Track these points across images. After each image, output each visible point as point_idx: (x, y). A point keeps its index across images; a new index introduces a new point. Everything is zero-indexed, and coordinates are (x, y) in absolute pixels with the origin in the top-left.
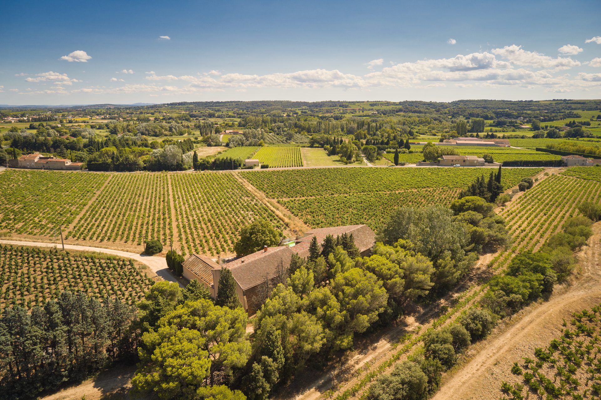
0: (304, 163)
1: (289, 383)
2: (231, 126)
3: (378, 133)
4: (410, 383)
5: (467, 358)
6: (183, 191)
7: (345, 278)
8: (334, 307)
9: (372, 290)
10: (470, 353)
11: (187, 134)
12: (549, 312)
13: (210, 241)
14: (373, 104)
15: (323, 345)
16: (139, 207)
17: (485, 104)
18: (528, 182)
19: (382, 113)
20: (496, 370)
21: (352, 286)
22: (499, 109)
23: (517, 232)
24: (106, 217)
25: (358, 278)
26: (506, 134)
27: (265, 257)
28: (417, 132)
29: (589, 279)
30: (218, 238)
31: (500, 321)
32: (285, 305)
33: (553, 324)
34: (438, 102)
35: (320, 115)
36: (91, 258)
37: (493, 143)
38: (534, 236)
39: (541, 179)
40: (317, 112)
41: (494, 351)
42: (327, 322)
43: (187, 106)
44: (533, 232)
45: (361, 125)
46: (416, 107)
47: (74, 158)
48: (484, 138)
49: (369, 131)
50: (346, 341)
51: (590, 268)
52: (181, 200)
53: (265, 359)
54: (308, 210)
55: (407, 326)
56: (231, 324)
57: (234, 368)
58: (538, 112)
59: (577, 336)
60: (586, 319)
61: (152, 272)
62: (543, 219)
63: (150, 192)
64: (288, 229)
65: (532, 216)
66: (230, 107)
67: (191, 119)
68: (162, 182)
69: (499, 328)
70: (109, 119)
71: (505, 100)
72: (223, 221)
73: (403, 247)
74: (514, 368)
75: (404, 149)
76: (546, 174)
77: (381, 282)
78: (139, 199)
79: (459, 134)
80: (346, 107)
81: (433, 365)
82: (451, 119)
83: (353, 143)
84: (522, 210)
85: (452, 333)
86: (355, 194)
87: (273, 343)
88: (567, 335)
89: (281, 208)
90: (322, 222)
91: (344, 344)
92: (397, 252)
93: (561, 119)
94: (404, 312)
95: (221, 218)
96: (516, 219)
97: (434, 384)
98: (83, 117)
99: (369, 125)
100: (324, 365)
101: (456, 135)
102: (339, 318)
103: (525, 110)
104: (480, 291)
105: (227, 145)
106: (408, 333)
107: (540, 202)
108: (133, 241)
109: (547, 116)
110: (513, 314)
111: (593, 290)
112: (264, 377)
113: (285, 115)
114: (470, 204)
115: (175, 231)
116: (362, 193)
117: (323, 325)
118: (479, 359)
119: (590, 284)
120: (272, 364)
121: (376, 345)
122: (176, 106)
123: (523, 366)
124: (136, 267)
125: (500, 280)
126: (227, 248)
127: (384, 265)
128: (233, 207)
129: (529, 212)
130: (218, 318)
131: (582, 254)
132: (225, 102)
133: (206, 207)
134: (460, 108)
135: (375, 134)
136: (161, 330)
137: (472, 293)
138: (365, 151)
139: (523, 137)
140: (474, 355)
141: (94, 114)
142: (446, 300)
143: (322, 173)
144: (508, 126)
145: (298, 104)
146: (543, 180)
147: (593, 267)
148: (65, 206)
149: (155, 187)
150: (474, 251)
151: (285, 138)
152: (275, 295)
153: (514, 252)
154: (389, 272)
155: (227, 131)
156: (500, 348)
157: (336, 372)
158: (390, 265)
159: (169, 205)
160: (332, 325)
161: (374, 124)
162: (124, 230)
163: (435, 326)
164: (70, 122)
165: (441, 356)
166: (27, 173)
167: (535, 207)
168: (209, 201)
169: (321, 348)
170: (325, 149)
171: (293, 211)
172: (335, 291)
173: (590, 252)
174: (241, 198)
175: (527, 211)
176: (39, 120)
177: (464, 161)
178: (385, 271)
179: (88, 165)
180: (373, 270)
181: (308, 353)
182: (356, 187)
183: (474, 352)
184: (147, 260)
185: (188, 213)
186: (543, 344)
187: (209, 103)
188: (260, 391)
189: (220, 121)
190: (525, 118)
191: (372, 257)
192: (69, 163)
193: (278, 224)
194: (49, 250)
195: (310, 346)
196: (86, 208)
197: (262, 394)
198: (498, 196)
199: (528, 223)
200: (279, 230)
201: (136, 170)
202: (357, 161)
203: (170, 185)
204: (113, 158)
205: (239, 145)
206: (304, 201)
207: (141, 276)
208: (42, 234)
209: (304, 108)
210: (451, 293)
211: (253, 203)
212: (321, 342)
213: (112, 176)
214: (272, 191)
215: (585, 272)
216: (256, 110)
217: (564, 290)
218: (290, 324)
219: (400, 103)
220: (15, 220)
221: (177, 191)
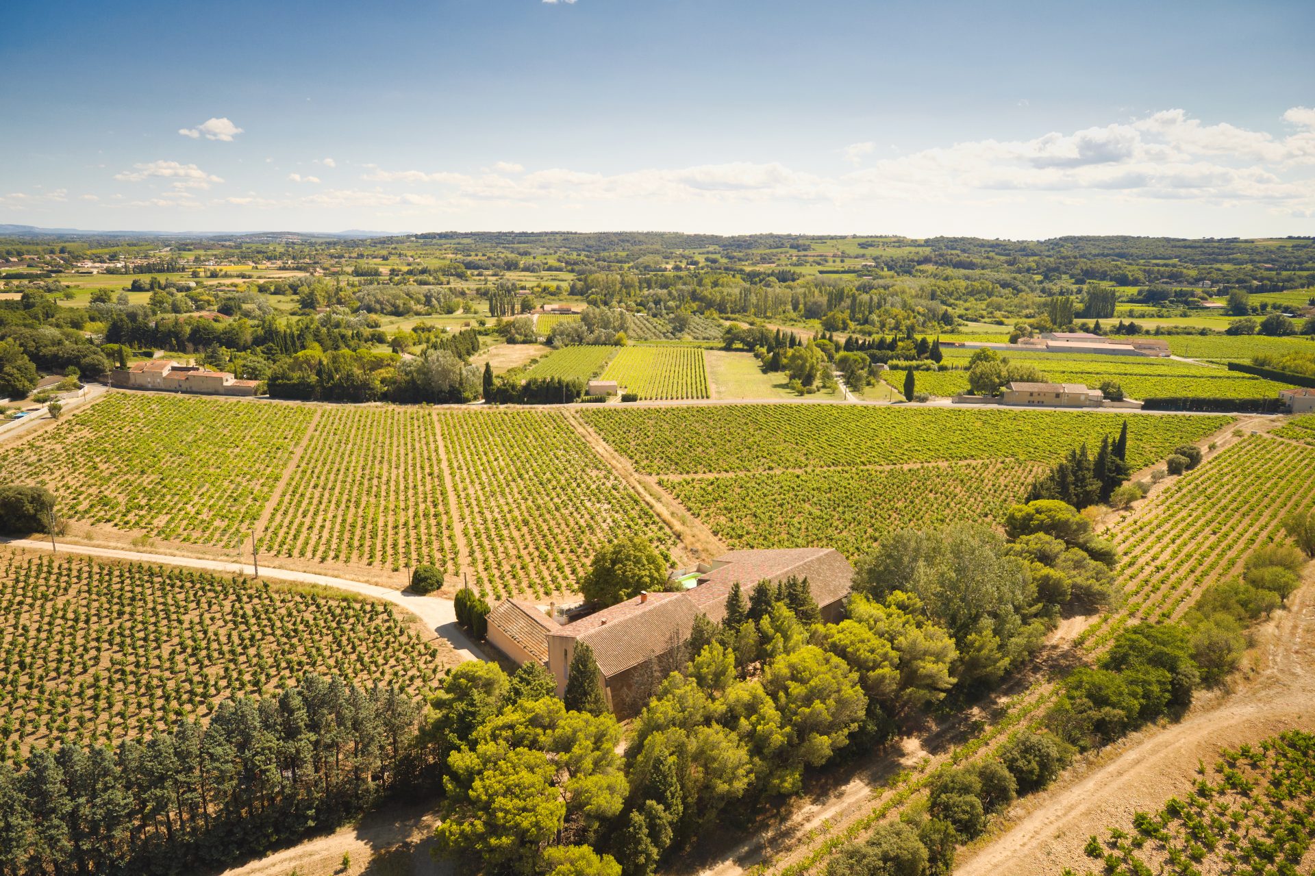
0: (712, 389)
1: (688, 848)
2: (556, 293)
3: (874, 317)
4: (896, 859)
5: (1006, 823)
6: (467, 453)
7: (792, 667)
8: (770, 720)
9: (839, 691)
10: (1012, 814)
11: (461, 311)
12: (1177, 745)
13: (531, 566)
14: (866, 243)
15: (749, 784)
16: (384, 487)
17: (1123, 248)
18: (1190, 456)
19: (886, 264)
20: (1057, 847)
21: (803, 681)
22: (1156, 258)
23: (1148, 570)
24: (322, 507)
25: (815, 668)
26: (1165, 323)
27: (644, 613)
28: (960, 317)
29: (1273, 682)
30: (545, 561)
31: (1078, 757)
32: (683, 711)
33: (1179, 768)
34: (1014, 240)
35: (748, 269)
36: (311, 598)
37: (1131, 347)
38: (1180, 581)
39: (1222, 445)
40: (740, 260)
41: (1059, 813)
42: (757, 745)
43: (457, 241)
44: (1180, 571)
45: (837, 297)
46: (964, 251)
47: (239, 370)
48: (1111, 332)
49: (853, 312)
50: (790, 781)
51: (1278, 659)
52: (465, 472)
53: (651, 807)
54: (721, 504)
55: (903, 755)
56: (595, 743)
57: (601, 817)
58: (1250, 267)
59: (1222, 793)
60: (1246, 761)
61: (428, 630)
62: (1208, 543)
63: (402, 452)
64: (680, 545)
65: (1186, 536)
66: (552, 244)
67: (469, 272)
68: (422, 428)
69: (1075, 771)
70: (294, 269)
71: (1172, 236)
72: (552, 523)
73: (902, 607)
74: (1090, 845)
75: (929, 362)
76: (1238, 434)
77: (855, 676)
78: (381, 469)
79: (1055, 323)
80: (805, 250)
81: (939, 831)
82: (1041, 282)
83: (818, 346)
84: (1167, 521)
85: (981, 774)
86: (818, 470)
87: (665, 777)
88: (1202, 792)
89: (666, 497)
90: (748, 533)
91: (786, 785)
92: (889, 615)
93: (1303, 286)
94: (899, 729)
95: (547, 516)
96: (1148, 542)
97: (940, 864)
98: (239, 262)
99: (854, 298)
100: (749, 821)
101: (1049, 325)
102: (778, 738)
103: (1217, 261)
104: (1051, 694)
105: (549, 342)
106: (904, 769)
107: (1208, 503)
108: (383, 562)
109: (1268, 279)
110: (1105, 745)
111: (1273, 705)
112: (649, 835)
113: (669, 267)
114: (1043, 516)
115: (461, 542)
116: (832, 468)
117: (749, 751)
118: (1029, 826)
119: (1272, 693)
120: (663, 814)
121: (843, 788)
122: (435, 241)
123: (1108, 844)
124: (399, 617)
125: (1085, 678)
126: (564, 584)
127: (862, 641)
128: (570, 491)
129: (1181, 526)
130: (575, 732)
131: (1269, 629)
132: (540, 234)
133: (515, 490)
134: (1063, 258)
135: (866, 321)
136: (481, 748)
137: (1036, 696)
138: (843, 364)
139: (1203, 333)
140: (1019, 818)
141: (260, 256)
142: (983, 709)
143: (750, 415)
144: (1172, 302)
145: (698, 241)
146: (1228, 446)
147: (1287, 657)
148: (239, 479)
149: (409, 440)
150: (1042, 617)
151: (670, 327)
152: (666, 692)
153: (1132, 615)
154: (872, 657)
155: (547, 307)
156: (1072, 808)
157: (770, 834)
158: (875, 642)
159: (442, 484)
160: (766, 751)
161: (865, 297)
162: (362, 538)
163: (955, 761)
164: (214, 275)
165: (957, 816)
166: (149, 401)
167: (1194, 514)
168: (520, 476)
169: (746, 790)
170: (757, 356)
171: (690, 504)
172: (770, 688)
173: (1288, 625)
174: (583, 471)
175: (1176, 523)
176: (149, 269)
177: (1058, 395)
178: (864, 654)
179: (269, 385)
180: (841, 652)
181: (722, 797)
182: (820, 453)
183: (1020, 812)
184: (414, 604)
185: (483, 503)
186: (1153, 806)
187: (505, 234)
188: (642, 859)
189: (530, 280)
190: (1215, 282)
191: (842, 624)
192: (230, 381)
193: (660, 534)
194: (230, 577)
195: (726, 787)
196: (281, 486)
197: (645, 866)
198: (1117, 489)
199: (1174, 552)
200: (662, 547)
201: (368, 400)
202: (824, 387)
203: (439, 438)
204: (319, 373)
205: (573, 340)
206: (712, 483)
207: (410, 637)
208: (207, 541)
209: (711, 248)
210: (993, 696)
211: (609, 485)
212: (746, 780)
213: (319, 412)
214: (647, 458)
215: (1268, 667)
216: (606, 254)
217: (1215, 703)
218: (692, 746)
219: (928, 243)
220: (150, 509)
221: (455, 453)
